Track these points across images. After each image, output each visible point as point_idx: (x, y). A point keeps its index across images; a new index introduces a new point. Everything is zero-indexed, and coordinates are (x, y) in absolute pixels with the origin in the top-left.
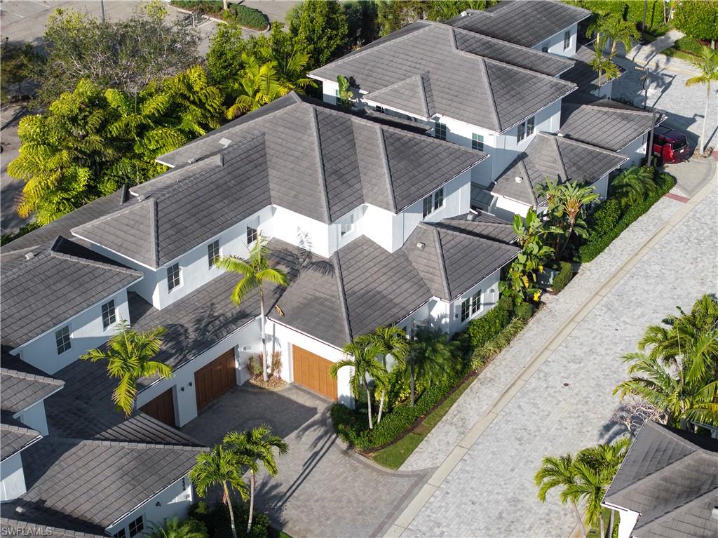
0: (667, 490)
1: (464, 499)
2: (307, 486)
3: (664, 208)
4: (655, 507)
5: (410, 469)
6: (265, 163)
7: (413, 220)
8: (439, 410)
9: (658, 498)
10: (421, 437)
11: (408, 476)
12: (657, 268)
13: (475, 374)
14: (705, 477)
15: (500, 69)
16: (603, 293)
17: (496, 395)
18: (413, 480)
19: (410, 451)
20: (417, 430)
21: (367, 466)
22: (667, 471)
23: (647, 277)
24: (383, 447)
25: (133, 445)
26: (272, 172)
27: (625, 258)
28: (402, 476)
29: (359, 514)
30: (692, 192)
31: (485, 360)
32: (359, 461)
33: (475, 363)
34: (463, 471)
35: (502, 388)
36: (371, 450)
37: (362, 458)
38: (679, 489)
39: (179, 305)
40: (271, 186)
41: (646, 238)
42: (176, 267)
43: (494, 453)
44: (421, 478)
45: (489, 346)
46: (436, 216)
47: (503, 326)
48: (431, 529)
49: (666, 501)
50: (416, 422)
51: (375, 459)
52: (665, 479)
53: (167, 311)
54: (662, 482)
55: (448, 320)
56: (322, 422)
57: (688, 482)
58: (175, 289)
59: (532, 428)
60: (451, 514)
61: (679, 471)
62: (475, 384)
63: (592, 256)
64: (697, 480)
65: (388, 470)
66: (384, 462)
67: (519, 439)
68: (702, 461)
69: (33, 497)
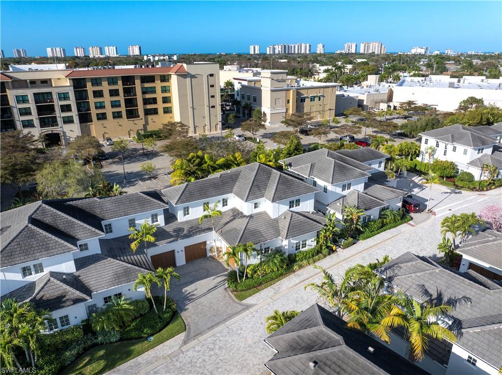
0: (297, 343)
1: (259, 322)
2: (203, 299)
3: (404, 228)
4: (288, 351)
5: (246, 302)
6: (236, 180)
7: (284, 208)
8: (272, 282)
9: (291, 346)
10: (259, 290)
11: (243, 305)
12: (391, 247)
13: (294, 271)
14: (320, 341)
15: (341, 164)
16: (363, 252)
17: (298, 281)
18: (244, 307)
19: (250, 295)
20: (258, 288)
21: (230, 297)
22: (302, 332)
23: (385, 250)
24: (241, 291)
25: (127, 264)
26: (237, 183)
27: (379, 241)
28: (241, 304)
29: (214, 315)
30: (417, 224)
31: (301, 267)
32: (229, 294)
33: (296, 267)
34: (266, 309)
35: (302, 279)
36: (236, 291)
37: (230, 293)
38: (303, 345)
39: (187, 222)
40: (235, 187)
41: (391, 236)
42: (188, 208)
43: (283, 305)
44: (248, 307)
45: (305, 262)
46: (295, 209)
47: (313, 256)
48: (237, 330)
49: (294, 349)
50: (261, 284)
51: (235, 295)
52: (299, 337)
53: (182, 223)
54: (297, 338)
55: (287, 247)
56: (225, 275)
57: (310, 342)
58: (187, 216)
59: (305, 298)
60: (250, 326)
61: (308, 334)
62: (292, 275)
63: (365, 239)
64: (315, 342)
65: (237, 301)
66: (237, 297)
67: (297, 301)
68: (321, 332)
69: (77, 274)
